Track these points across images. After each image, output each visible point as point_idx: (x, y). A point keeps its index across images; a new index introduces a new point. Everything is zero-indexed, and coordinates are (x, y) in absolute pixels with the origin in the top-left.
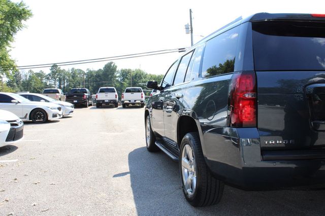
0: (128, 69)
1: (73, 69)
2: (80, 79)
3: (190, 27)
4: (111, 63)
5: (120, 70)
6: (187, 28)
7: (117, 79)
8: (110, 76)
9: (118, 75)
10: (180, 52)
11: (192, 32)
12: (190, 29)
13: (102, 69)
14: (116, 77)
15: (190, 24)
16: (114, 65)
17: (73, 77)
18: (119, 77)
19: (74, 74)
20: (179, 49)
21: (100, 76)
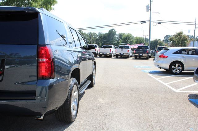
0: (123, 33)
1: (90, 32)
2: (94, 38)
3: (149, 7)
4: (113, 29)
5: (118, 34)
6: (147, 8)
7: (116, 39)
8: (112, 37)
9: (116, 37)
10: (142, 23)
11: (150, 11)
12: (149, 8)
13: (108, 33)
14: (115, 38)
15: (149, 5)
16: (114, 31)
17: (90, 37)
18: (117, 38)
19: (91, 35)
20: (142, 22)
21: (106, 37)
